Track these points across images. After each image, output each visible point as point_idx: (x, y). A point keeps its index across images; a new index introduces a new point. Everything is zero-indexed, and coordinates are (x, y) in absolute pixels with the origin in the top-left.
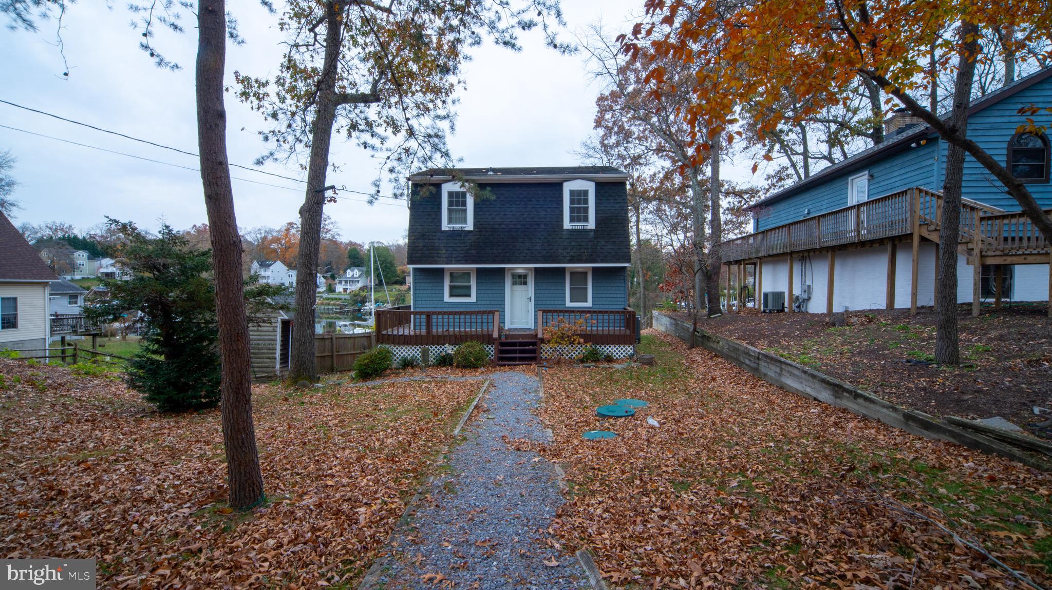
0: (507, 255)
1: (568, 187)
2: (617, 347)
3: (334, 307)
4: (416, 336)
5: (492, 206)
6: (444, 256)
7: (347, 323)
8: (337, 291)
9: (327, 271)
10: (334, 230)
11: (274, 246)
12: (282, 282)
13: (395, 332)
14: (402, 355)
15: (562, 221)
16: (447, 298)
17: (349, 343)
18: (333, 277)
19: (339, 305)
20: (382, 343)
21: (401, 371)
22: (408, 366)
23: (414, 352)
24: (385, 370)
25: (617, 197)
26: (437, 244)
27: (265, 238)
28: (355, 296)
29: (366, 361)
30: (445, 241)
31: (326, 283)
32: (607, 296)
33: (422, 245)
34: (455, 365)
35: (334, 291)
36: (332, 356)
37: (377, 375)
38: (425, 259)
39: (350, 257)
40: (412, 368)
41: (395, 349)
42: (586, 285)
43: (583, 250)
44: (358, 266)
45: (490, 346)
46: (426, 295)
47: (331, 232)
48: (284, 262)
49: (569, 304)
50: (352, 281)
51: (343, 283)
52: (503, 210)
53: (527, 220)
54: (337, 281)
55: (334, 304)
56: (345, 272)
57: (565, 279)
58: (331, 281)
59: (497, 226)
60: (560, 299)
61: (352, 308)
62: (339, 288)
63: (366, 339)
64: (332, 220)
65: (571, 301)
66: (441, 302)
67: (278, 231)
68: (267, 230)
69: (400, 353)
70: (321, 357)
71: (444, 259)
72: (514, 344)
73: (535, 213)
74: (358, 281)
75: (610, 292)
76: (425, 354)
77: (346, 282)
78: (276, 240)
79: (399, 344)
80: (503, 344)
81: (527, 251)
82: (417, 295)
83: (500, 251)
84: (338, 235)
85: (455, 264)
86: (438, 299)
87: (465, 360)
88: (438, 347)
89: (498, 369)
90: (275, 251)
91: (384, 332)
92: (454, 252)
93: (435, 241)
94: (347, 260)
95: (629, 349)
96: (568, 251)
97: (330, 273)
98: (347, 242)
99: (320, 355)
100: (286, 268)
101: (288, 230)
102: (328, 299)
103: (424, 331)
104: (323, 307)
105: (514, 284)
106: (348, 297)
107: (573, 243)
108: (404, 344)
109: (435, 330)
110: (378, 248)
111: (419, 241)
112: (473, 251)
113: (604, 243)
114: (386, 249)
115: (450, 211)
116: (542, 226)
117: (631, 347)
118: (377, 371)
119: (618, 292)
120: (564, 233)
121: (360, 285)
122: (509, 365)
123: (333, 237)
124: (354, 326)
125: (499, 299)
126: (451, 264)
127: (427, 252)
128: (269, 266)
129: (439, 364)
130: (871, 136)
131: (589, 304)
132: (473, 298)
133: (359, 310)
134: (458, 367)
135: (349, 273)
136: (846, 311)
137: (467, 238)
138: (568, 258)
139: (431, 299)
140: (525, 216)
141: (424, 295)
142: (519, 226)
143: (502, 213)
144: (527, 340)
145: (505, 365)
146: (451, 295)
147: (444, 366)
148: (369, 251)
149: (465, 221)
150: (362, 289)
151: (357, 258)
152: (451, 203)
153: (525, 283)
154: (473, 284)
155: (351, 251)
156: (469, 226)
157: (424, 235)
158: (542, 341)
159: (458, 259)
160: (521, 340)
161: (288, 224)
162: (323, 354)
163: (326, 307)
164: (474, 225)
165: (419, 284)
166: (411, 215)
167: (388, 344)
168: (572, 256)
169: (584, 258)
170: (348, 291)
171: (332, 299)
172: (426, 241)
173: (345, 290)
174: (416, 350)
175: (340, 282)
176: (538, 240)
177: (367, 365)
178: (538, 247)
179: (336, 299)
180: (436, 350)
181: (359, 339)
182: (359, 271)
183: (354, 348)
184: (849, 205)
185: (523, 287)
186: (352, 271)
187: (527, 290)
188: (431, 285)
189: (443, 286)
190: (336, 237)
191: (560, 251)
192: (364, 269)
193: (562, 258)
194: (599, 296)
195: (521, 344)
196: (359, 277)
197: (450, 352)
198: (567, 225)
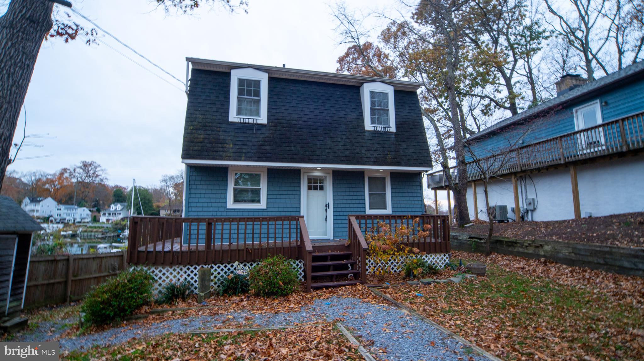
0: (307, 153)
1: (367, 89)
2: (433, 256)
3: (97, 234)
4: (191, 252)
5: (288, 101)
6: (231, 150)
7: (106, 245)
8: (101, 221)
9: (94, 207)
10: (103, 175)
11: (47, 186)
12: (50, 214)
13: (159, 248)
14: (168, 281)
15: (363, 122)
16: (230, 204)
17: (94, 265)
18: (99, 211)
19: (101, 232)
20: (137, 264)
21: (166, 306)
22: (177, 297)
23: (185, 276)
24: (139, 307)
25: (411, 105)
26: (222, 137)
27: (39, 180)
28: (116, 224)
29: (106, 296)
30: (233, 134)
31: (91, 215)
32: (406, 202)
33: (202, 136)
34: (252, 291)
35: (98, 221)
36: (66, 283)
37: (123, 319)
38: (206, 153)
39: (115, 195)
40: (184, 300)
41: (157, 272)
42: (385, 190)
43: (386, 152)
44: (122, 202)
45: (297, 262)
46: (203, 200)
47: (100, 177)
48: (55, 199)
49: (369, 211)
50: (115, 213)
51: (107, 215)
52: (300, 106)
53: (328, 118)
54: (102, 213)
55: (96, 232)
56: (109, 206)
57: (364, 184)
58: (96, 214)
59: (293, 122)
60: (360, 206)
61: (112, 234)
62: (103, 219)
63: (117, 259)
64: (103, 168)
65: (371, 208)
66: (223, 209)
67: (54, 175)
68: (42, 173)
69: (164, 278)
70: (48, 285)
71: (232, 155)
72: (324, 258)
73: (335, 112)
74: (120, 214)
75: (408, 198)
76: (205, 278)
77: (109, 214)
78: (51, 182)
79: (163, 264)
80: (315, 259)
81: (329, 151)
82: (191, 200)
83: (299, 149)
84: (107, 179)
85: (245, 160)
86: (220, 205)
87: (270, 284)
88: (222, 267)
89: (314, 293)
90: (48, 190)
91: (142, 248)
92: (244, 147)
93: (221, 133)
94: (112, 198)
95: (445, 258)
96: (372, 152)
97: (96, 208)
98: (113, 185)
99: (46, 282)
100: (56, 203)
101: (61, 174)
102: (91, 227)
103: (202, 245)
104: (86, 234)
105: (310, 188)
106: (109, 225)
107: (376, 145)
108: (171, 265)
109: (218, 244)
110: (139, 189)
111: (199, 132)
112: (267, 148)
113: (405, 147)
114: (146, 190)
115: (239, 100)
116: (343, 126)
117: (447, 255)
118: (125, 311)
119: (415, 199)
120: (366, 134)
121: (121, 217)
122: (327, 288)
123: (102, 180)
124: (112, 247)
125: (294, 205)
126: (240, 160)
127: (209, 145)
128: (39, 201)
129: (225, 291)
130: (509, 108)
131: (388, 211)
132: (263, 204)
133: (118, 236)
134: (257, 295)
135: (113, 207)
136: (590, 217)
137: (260, 132)
138: (372, 160)
139: (210, 205)
140: (324, 114)
141: (201, 200)
142: (318, 124)
143: (300, 109)
144: (338, 253)
145: (321, 288)
146: (236, 200)
147: (234, 294)
148: (131, 191)
149: (258, 113)
150: (123, 219)
151: (121, 197)
152: (241, 92)
153: (321, 188)
154: (263, 187)
155: (116, 191)
156: (263, 119)
157: (206, 126)
158: (367, 252)
159: (249, 155)
160: (330, 253)
161: (62, 169)
162: (52, 281)
163: (89, 234)
164: (268, 119)
165: (194, 187)
166: (190, 103)
167: (147, 265)
168: (376, 158)
169: (389, 160)
170: (111, 221)
171: (95, 227)
172: (208, 132)
173: (108, 220)
174: (189, 272)
175: (104, 214)
176: (339, 140)
177: (106, 303)
178: (340, 147)
179: (99, 227)
180: (219, 270)
181: (108, 259)
182: (121, 205)
183: (100, 269)
184: (576, 129)
185: (318, 192)
186: (116, 205)
187: (325, 196)
188: (210, 187)
189: (226, 190)
190: (104, 180)
191: (363, 152)
192: (126, 204)
193: (366, 159)
194: (398, 202)
195: (333, 258)
196: (122, 210)
197: (240, 272)
198: (368, 126)
